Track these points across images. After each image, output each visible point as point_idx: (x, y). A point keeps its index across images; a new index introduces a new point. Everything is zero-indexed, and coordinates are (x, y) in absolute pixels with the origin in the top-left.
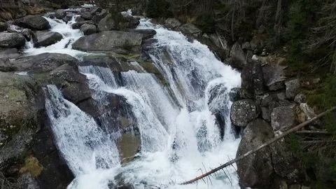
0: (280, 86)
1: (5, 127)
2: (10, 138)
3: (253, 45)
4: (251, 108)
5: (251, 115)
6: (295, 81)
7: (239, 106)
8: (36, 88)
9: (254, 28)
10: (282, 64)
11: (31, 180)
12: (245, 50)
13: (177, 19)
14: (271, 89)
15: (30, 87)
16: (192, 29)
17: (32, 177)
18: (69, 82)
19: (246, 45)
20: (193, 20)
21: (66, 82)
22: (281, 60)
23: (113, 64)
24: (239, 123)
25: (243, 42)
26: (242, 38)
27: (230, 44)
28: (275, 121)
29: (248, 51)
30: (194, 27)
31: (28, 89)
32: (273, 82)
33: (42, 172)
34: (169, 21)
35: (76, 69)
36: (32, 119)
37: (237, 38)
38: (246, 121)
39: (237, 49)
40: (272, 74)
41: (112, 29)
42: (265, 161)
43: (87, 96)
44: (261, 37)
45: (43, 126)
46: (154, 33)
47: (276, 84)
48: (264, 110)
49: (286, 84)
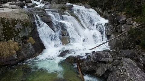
0: (124, 22)
1: (23, 24)
2: (24, 28)
3: (112, 10)
4: (113, 28)
5: (113, 30)
6: (130, 19)
7: (108, 27)
8: (32, 15)
9: (112, 5)
10: (124, 14)
11: (31, 45)
12: (109, 13)
13: (81, 3)
14: (120, 23)
15: (30, 14)
16: (87, 5)
17: (31, 44)
18: (43, 15)
19: (109, 11)
20: (87, 3)
21: (42, 15)
22: (124, 13)
23: (59, 12)
24: (109, 34)
25: (108, 10)
26: (108, 9)
27: (103, 11)
28: (123, 28)
29: (110, 13)
30: (88, 5)
31: (29, 15)
32: (121, 20)
33: (35, 43)
34: (78, 4)
35: (45, 12)
36: (31, 24)
37: (106, 8)
38: (112, 33)
39: (106, 12)
40: (120, 18)
41: (57, 3)
42: (120, 43)
43: (50, 21)
44: (115, 8)
45: (34, 28)
46: (73, 6)
47: (122, 21)
48: (118, 29)
49: (126, 20)
